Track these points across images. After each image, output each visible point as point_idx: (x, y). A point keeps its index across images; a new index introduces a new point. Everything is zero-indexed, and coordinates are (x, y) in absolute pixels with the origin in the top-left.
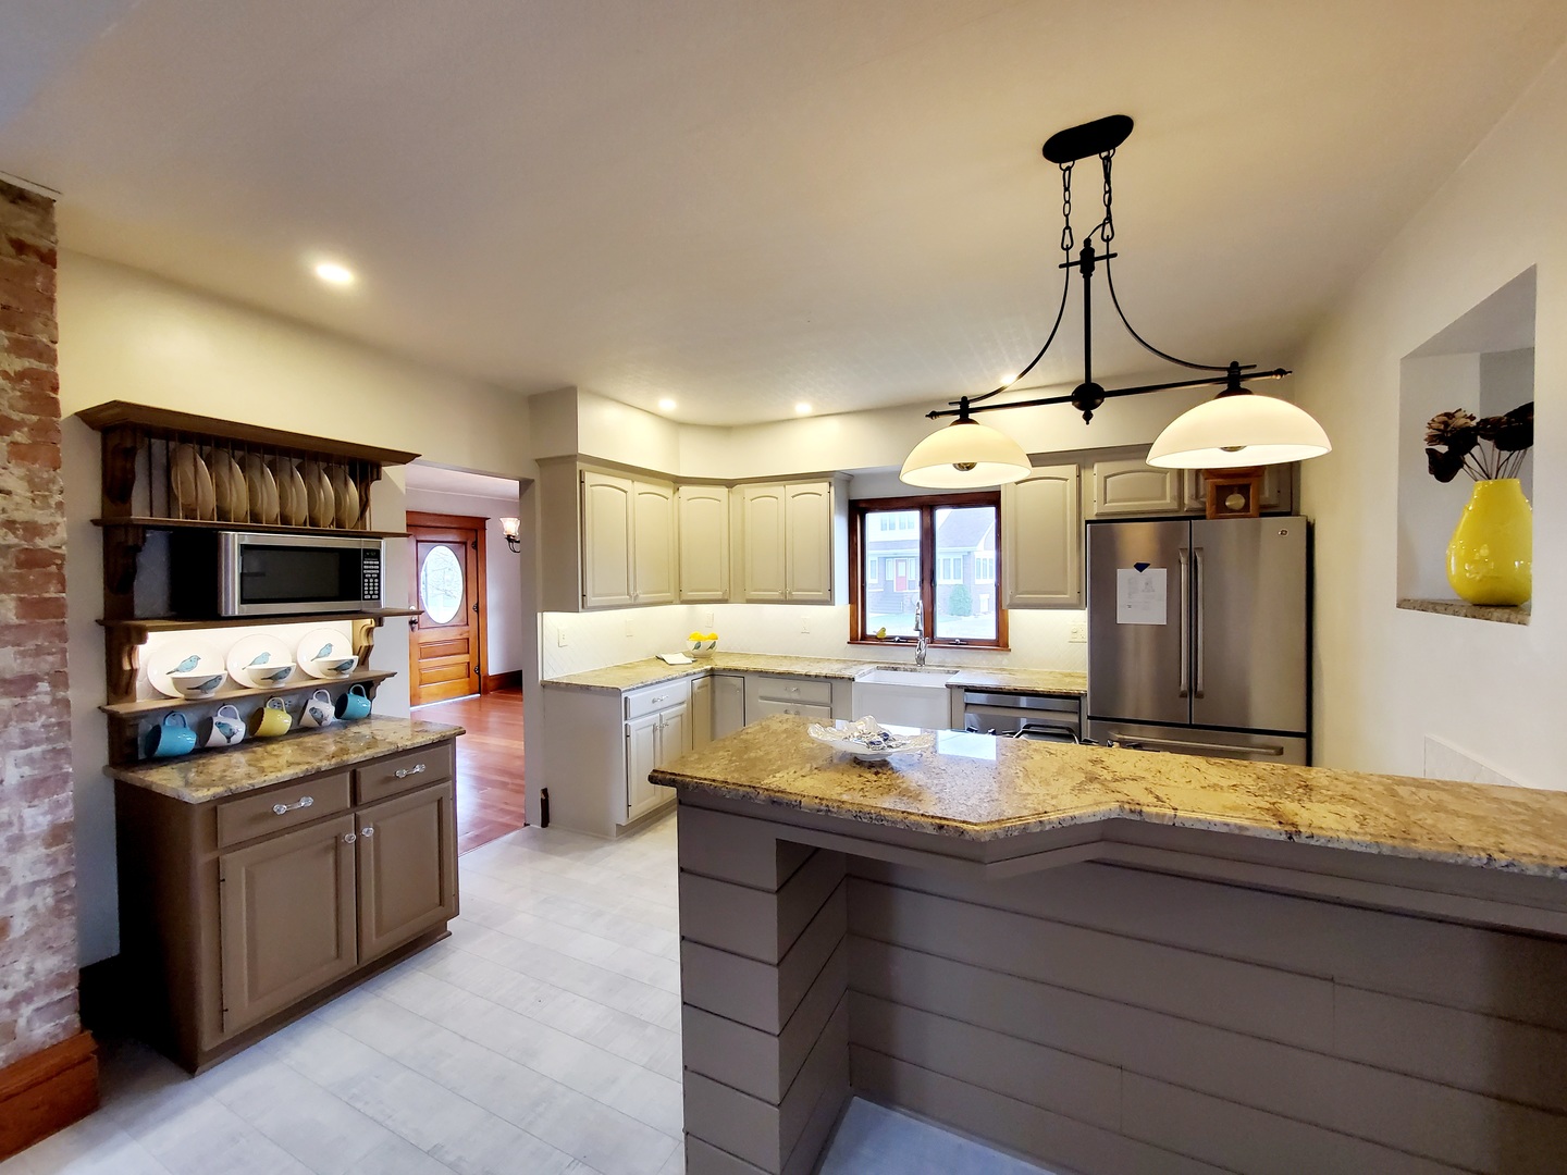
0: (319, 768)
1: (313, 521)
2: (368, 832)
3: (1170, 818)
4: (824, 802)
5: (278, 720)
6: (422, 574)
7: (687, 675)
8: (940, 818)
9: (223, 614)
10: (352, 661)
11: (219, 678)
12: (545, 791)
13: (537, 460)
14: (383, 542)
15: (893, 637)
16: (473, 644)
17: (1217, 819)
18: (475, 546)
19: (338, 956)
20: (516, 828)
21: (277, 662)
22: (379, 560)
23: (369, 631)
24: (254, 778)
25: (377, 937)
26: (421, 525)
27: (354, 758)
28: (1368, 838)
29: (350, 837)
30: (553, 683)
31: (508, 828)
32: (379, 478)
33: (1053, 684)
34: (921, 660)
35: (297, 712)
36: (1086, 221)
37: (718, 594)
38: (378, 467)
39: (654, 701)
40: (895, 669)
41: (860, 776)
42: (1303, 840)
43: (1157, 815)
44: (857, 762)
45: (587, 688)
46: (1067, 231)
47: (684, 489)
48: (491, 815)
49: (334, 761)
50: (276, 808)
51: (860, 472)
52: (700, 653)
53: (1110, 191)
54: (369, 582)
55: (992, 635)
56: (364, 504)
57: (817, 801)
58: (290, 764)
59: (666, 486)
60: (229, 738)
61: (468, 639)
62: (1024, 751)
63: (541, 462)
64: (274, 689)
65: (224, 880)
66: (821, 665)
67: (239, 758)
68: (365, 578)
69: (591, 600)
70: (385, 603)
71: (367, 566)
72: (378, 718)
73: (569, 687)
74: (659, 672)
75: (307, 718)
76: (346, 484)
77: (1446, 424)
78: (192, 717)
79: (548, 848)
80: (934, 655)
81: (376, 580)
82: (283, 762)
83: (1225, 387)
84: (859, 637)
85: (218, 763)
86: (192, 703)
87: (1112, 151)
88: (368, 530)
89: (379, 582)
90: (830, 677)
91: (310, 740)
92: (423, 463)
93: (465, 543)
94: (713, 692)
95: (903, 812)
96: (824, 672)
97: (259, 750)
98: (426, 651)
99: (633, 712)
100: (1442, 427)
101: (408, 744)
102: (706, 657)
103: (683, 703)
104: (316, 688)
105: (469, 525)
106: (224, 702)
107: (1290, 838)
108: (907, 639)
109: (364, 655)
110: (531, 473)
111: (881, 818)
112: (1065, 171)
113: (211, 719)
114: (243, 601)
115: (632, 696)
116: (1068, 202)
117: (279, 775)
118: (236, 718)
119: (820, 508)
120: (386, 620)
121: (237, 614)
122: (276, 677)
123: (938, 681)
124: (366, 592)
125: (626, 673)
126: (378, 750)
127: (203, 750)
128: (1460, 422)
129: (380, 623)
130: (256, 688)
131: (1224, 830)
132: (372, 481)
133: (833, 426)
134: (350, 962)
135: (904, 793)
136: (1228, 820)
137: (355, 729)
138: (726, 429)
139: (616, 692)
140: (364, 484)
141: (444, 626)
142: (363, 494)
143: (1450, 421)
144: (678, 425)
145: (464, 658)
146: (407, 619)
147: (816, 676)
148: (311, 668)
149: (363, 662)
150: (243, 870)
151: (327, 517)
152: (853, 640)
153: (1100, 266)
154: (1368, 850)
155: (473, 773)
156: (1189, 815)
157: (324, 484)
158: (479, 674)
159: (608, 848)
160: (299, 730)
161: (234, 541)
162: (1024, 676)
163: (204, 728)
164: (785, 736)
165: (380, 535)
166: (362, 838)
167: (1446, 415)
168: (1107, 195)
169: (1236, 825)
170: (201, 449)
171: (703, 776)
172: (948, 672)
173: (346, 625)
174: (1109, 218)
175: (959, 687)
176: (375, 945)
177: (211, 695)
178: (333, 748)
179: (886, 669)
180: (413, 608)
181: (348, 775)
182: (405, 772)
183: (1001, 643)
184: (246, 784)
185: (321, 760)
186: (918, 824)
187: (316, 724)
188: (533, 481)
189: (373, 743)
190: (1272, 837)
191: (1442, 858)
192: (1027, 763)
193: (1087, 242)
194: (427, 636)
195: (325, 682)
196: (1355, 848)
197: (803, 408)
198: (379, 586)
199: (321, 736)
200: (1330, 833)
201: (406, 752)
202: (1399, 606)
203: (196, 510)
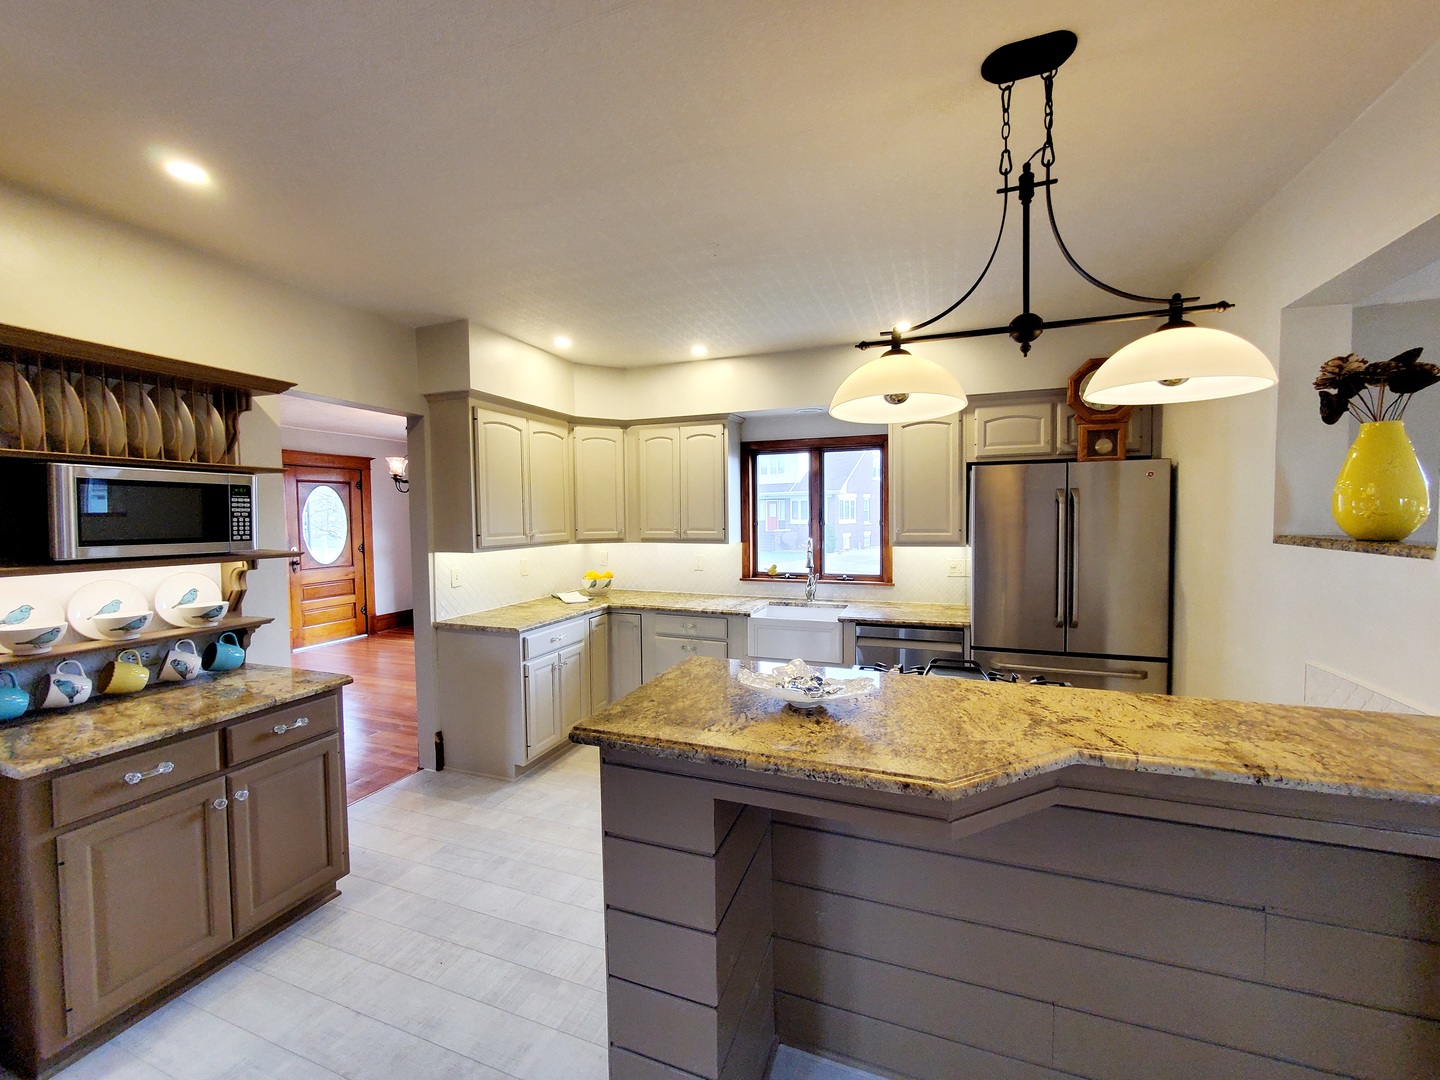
0: (181, 729)
1: (169, 453)
2: (242, 795)
3: (1132, 763)
4: (772, 760)
5: (132, 674)
6: (304, 514)
7: (585, 614)
8: (904, 776)
9: (57, 558)
10: (221, 608)
11: (57, 630)
12: (439, 735)
13: (425, 396)
14: (254, 478)
15: (784, 574)
16: (360, 585)
17: (1181, 763)
18: (360, 486)
19: (210, 933)
20: (410, 772)
21: (129, 611)
22: (250, 498)
23: (241, 575)
24: (101, 745)
25: (255, 907)
26: (299, 465)
27: (223, 715)
28: (1337, 780)
29: (221, 803)
30: (446, 624)
31: (400, 773)
32: (248, 408)
33: (938, 617)
34: (810, 595)
35: (156, 664)
36: (1025, 145)
37: (614, 534)
38: (248, 396)
39: (552, 641)
40: (787, 605)
41: (802, 727)
42: (1272, 783)
43: (1119, 761)
44: (792, 709)
45: (483, 630)
46: (1006, 155)
47: (578, 429)
48: (382, 760)
49: (199, 720)
50: (128, 777)
51: (750, 415)
52: (597, 591)
53: (1051, 114)
54: (238, 522)
55: (876, 571)
56: (232, 437)
57: (764, 759)
58: (145, 726)
59: (563, 426)
60: (71, 698)
61: (354, 580)
62: (956, 691)
63: (431, 398)
64: (125, 639)
65: (62, 863)
66: (716, 601)
67: (85, 719)
68: (233, 516)
69: (486, 540)
70: (257, 545)
71: (236, 503)
72: (253, 667)
73: (463, 629)
74: (554, 611)
75: (168, 672)
76: (209, 413)
77: (1341, 367)
78: (25, 675)
79: (444, 793)
80: (822, 590)
81: (247, 519)
82: (139, 723)
83: (1166, 320)
84: (751, 574)
85: (58, 727)
86: (21, 660)
87: (1054, 72)
88: (237, 464)
89: (251, 522)
90: (725, 614)
91: (171, 696)
92: (298, 395)
93: (349, 484)
94: (610, 630)
95: (862, 770)
96: (720, 608)
97: (109, 710)
98: (312, 592)
99: (531, 652)
100: (1337, 370)
101: (289, 697)
102: (602, 595)
103: (580, 641)
104: (178, 638)
105: (352, 465)
106: (64, 657)
107: (1258, 782)
108: (798, 576)
109: (236, 601)
110: (420, 409)
111: (837, 776)
112: (1004, 90)
113: (47, 679)
114: (82, 543)
115: (529, 636)
116: (1007, 124)
117: (131, 739)
118: (80, 675)
119: (715, 448)
120: (261, 562)
121: (74, 557)
122: (128, 627)
123: (832, 616)
124: (235, 533)
125: (521, 613)
126: (252, 705)
127: (39, 712)
128: (1354, 365)
129: (253, 565)
130: (104, 640)
131: (1190, 774)
132: (240, 412)
133: (727, 369)
134: (224, 937)
135: (855, 746)
136: (1194, 765)
137: (226, 681)
138: (620, 371)
139: (514, 633)
140: (231, 416)
141: (328, 567)
142: (230, 423)
143: (1345, 365)
144: (572, 364)
145: (351, 599)
146: (287, 560)
147: (713, 613)
148: (171, 616)
149: (235, 608)
150: (88, 849)
151: (186, 450)
152: (745, 577)
153: (1040, 192)
154: (1338, 792)
155: (362, 716)
156: (1151, 759)
157: (182, 413)
158: (365, 614)
159: (508, 790)
160: (158, 685)
161: (67, 474)
162: (909, 610)
163: (39, 688)
164: (708, 681)
165: (251, 471)
166: (235, 803)
167: (1340, 359)
168: (1048, 118)
169: (1201, 769)
170: (27, 369)
171: (631, 733)
172: (837, 607)
173: (214, 569)
174: (1049, 142)
175: (851, 621)
176: (252, 916)
177: (47, 650)
178: (198, 704)
179: (778, 604)
180: (295, 549)
181: (216, 735)
182: (284, 727)
183: (885, 578)
184: (89, 753)
185: (183, 720)
186: (878, 782)
187: (179, 677)
188: (422, 417)
189: (248, 696)
190: (1239, 781)
191: (1412, 799)
192: (965, 704)
193: (1027, 166)
194: (311, 577)
195: (189, 631)
196: (1325, 790)
197: (698, 350)
198: (251, 526)
199: (186, 691)
200: (1298, 776)
201: (286, 705)
202: (1276, 541)
203: (19, 439)
